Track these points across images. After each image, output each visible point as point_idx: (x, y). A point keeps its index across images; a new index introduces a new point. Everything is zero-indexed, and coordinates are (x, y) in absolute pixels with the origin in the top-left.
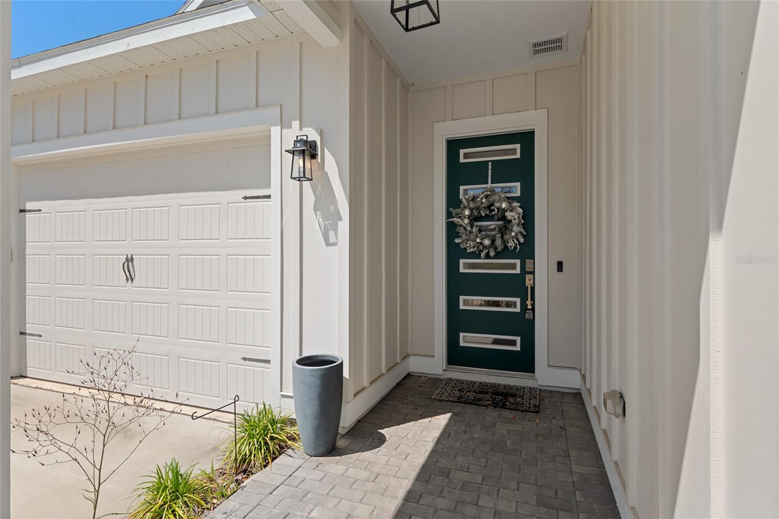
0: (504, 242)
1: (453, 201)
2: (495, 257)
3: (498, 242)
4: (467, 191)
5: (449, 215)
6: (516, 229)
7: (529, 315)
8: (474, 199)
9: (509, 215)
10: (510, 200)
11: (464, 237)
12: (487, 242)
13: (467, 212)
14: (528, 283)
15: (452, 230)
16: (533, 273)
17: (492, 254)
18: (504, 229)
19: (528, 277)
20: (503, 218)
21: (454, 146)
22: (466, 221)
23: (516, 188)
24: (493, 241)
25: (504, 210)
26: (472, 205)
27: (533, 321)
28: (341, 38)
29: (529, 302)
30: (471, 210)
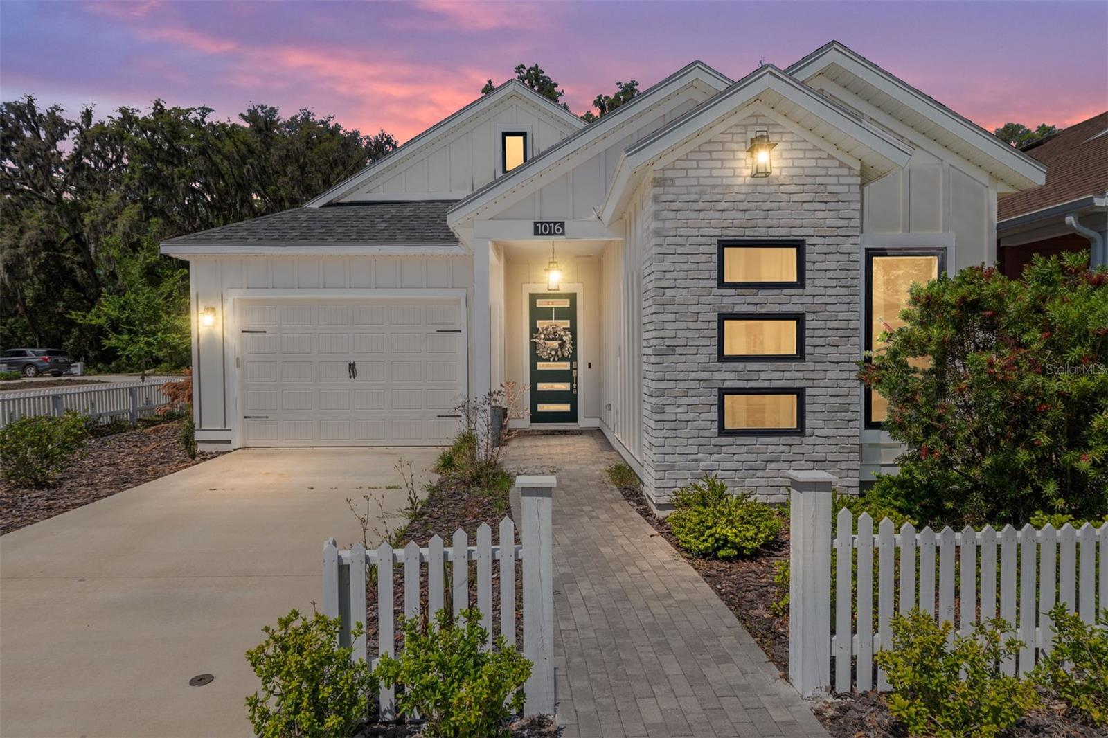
0: (562, 353)
1: (534, 330)
2: (558, 361)
3: (559, 353)
4: (541, 324)
5: (531, 337)
6: (568, 346)
7: (574, 392)
8: (547, 329)
9: (565, 338)
10: (565, 329)
11: (541, 350)
12: (553, 353)
13: (542, 336)
14: (574, 375)
15: (534, 346)
16: (576, 369)
17: (556, 359)
18: (562, 345)
19: (574, 371)
20: (562, 339)
21: (533, 297)
22: (542, 341)
23: (566, 323)
24: (557, 352)
25: (562, 336)
26: (545, 332)
27: (576, 395)
28: (499, 261)
29: (575, 385)
30: (545, 335)
